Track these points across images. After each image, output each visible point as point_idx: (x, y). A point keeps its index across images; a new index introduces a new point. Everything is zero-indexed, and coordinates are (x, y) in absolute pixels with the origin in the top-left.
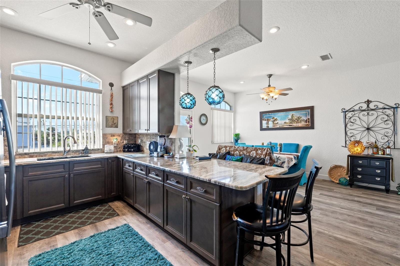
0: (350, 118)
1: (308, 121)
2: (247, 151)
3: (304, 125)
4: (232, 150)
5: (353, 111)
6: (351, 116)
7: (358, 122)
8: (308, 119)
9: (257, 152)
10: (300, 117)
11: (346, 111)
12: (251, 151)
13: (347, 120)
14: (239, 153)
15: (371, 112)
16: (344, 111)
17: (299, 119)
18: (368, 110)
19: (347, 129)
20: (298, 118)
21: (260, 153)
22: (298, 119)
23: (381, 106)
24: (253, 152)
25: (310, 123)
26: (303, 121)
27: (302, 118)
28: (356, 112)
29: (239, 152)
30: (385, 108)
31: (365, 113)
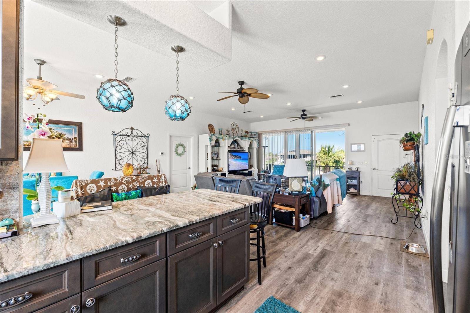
0: (119, 142)
1: (75, 140)
2: (139, 182)
3: (69, 145)
4: (113, 185)
5: (121, 135)
6: (120, 140)
7: (125, 146)
8: (75, 138)
9: (153, 181)
10: (62, 134)
11: (116, 135)
12: (145, 181)
13: (116, 143)
14: (127, 186)
15: (134, 138)
16: (114, 134)
17: (61, 137)
18: (132, 136)
19: (117, 153)
20: (60, 135)
21: (156, 181)
22: (59, 137)
23: (140, 134)
24: (148, 181)
25: (77, 144)
26: (67, 140)
27: (66, 136)
28: (124, 137)
29: (125, 185)
30: (142, 136)
31: (130, 138)
